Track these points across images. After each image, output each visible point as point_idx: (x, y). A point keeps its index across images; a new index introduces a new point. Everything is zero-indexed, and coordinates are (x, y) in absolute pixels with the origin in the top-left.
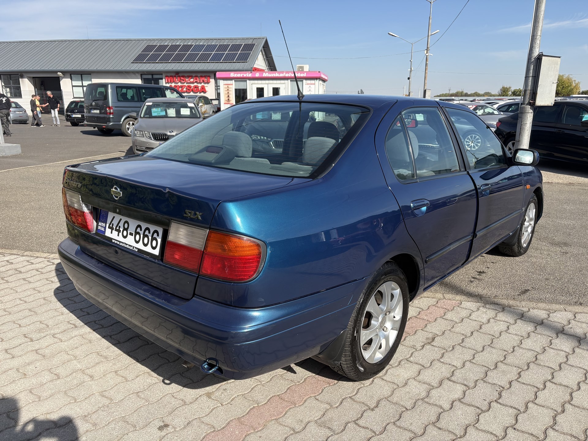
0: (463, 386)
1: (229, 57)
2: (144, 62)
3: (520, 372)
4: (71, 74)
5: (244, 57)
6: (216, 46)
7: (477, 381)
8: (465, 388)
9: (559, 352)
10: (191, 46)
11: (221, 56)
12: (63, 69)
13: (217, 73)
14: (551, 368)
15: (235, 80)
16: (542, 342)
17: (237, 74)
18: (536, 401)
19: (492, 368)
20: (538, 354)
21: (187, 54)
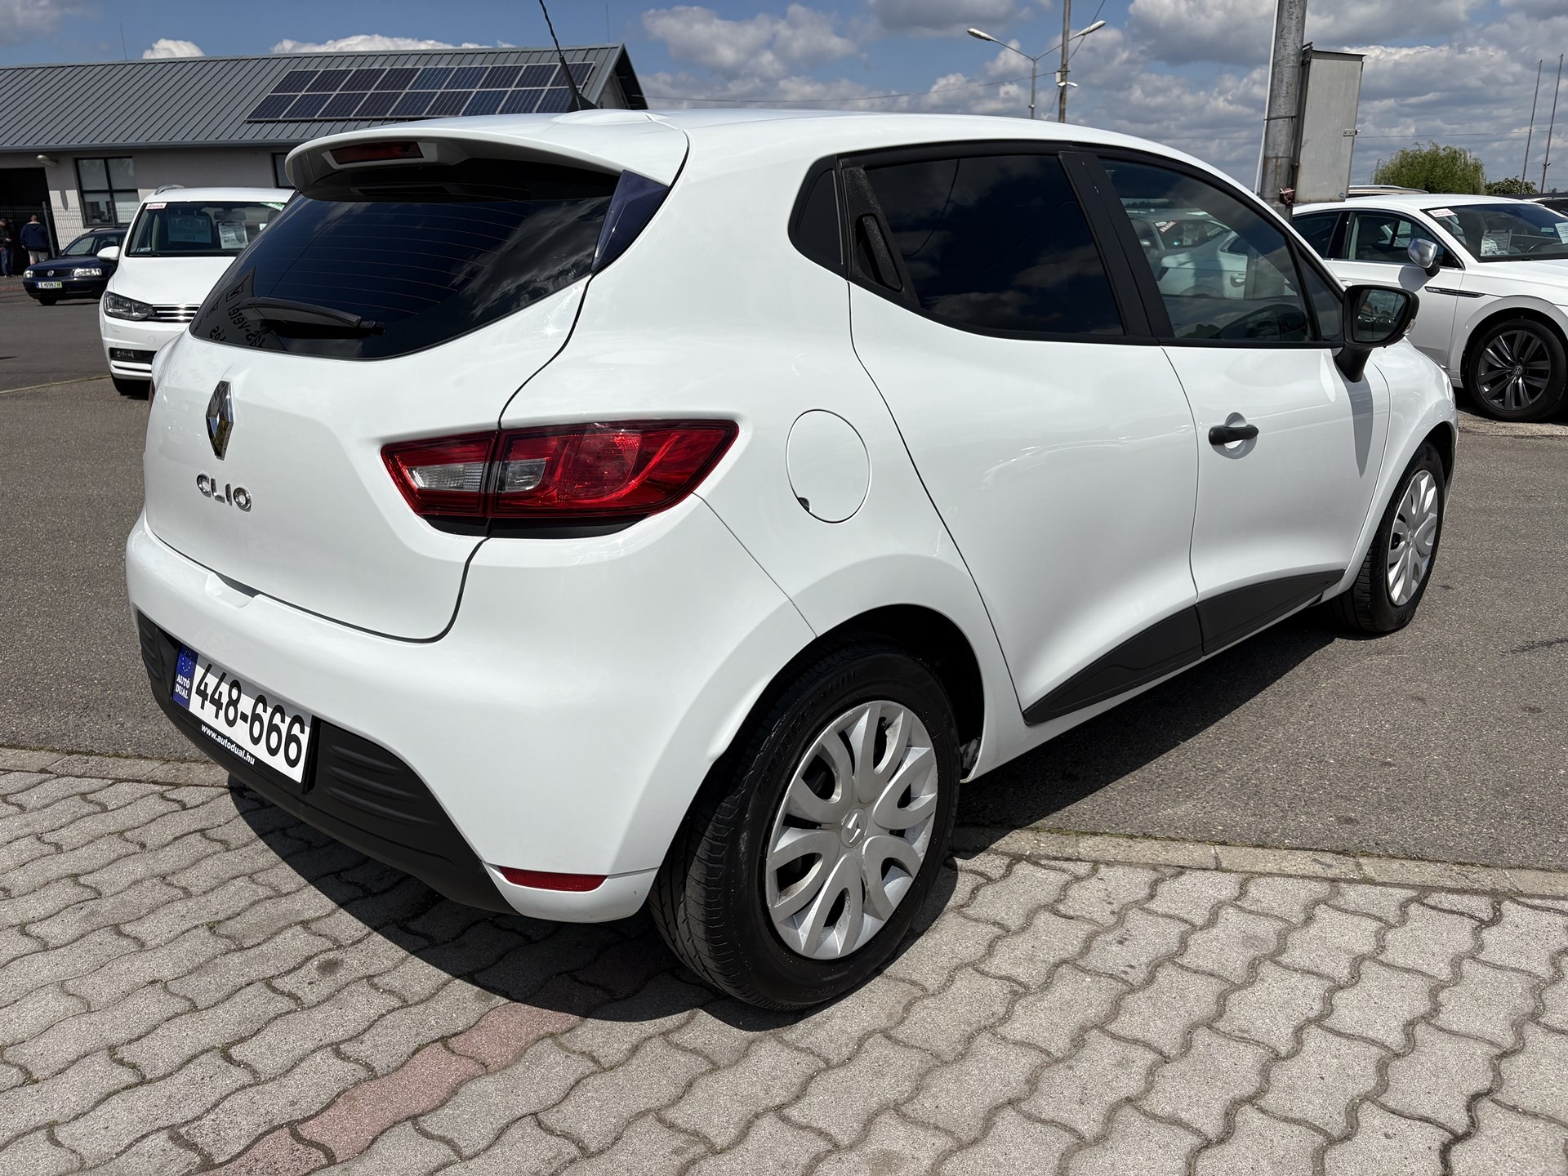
1: (518, 102)
2: (280, 118)
4: (76, 161)
5: (561, 101)
6: (483, 70)
9: (1130, 1052)
10: (414, 71)
11: (495, 101)
12: (52, 143)
16: (1085, 1009)
19: (845, 1140)
20: (1049, 1065)
21: (402, 96)
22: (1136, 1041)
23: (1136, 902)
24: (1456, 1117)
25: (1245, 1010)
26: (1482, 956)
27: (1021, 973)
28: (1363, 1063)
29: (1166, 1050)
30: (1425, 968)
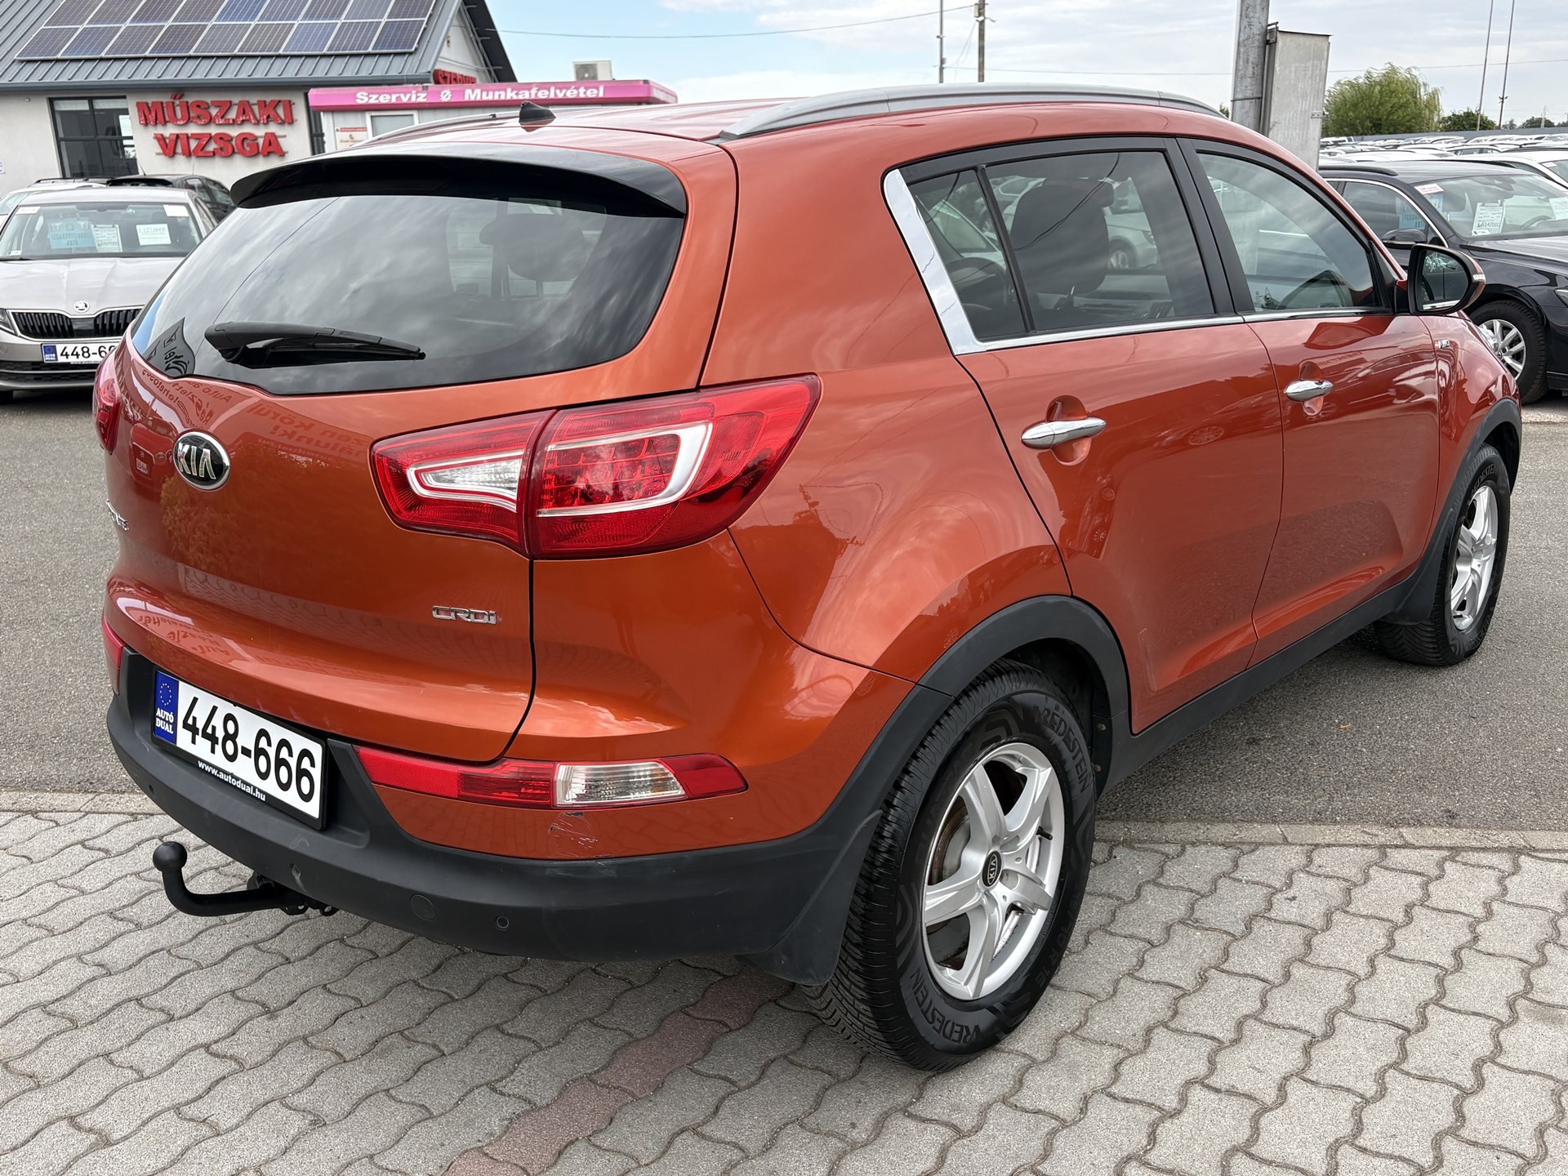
0: (943, 1130)
1: (350, 38)
2: (59, 56)
3: (1120, 1063)
5: (403, 33)
7: (989, 1106)
8: (947, 1133)
9: (1244, 982)
11: (322, 36)
13: (312, 92)
14: (1213, 1038)
15: (374, 114)
16: (1201, 955)
17: (380, 94)
18: (1152, 1157)
19: (1040, 1057)
20: (1183, 996)
21: (208, 28)
22: (1246, 975)
23: (1224, 875)
24: (1501, 1011)
25: (1327, 947)
26: (1508, 898)
27: (1140, 932)
28: (1424, 979)
29: (1271, 978)
30: (1463, 910)
